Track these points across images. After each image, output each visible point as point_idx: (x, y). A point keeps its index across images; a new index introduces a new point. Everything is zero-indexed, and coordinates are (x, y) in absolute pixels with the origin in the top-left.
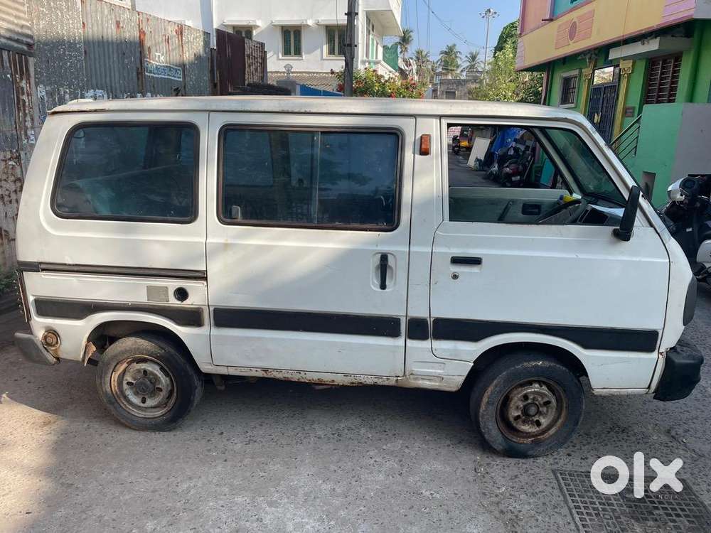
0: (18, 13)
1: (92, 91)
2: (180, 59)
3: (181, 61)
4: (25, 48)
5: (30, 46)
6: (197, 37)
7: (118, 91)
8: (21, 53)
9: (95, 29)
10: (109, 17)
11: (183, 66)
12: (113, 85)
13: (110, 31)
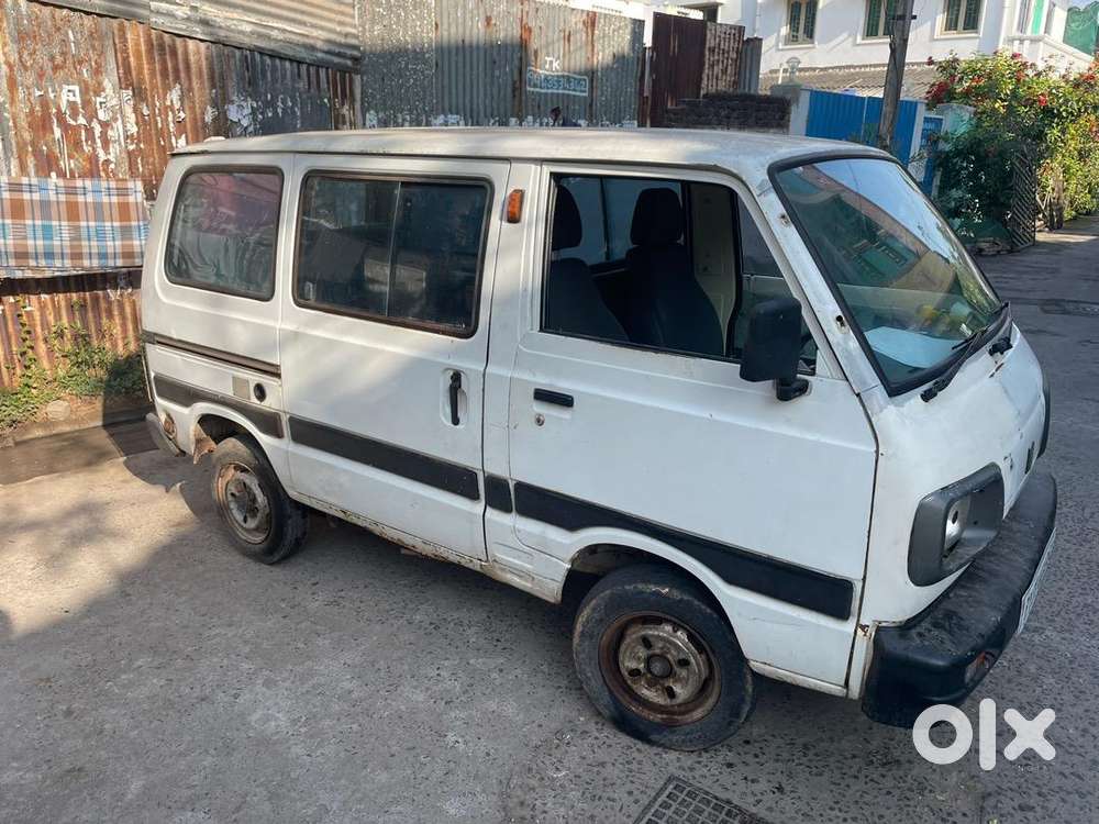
0: (342, 18)
1: (442, 116)
2: (586, 65)
3: (589, 67)
4: (349, 63)
5: (355, 59)
6: (620, 28)
7: (482, 115)
8: (344, 70)
9: (453, 30)
10: (475, 12)
11: (591, 74)
12: (475, 106)
13: (475, 30)
